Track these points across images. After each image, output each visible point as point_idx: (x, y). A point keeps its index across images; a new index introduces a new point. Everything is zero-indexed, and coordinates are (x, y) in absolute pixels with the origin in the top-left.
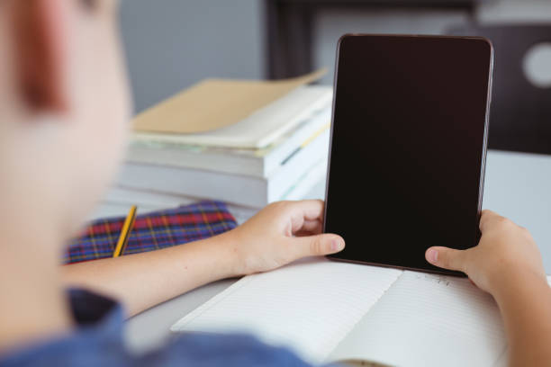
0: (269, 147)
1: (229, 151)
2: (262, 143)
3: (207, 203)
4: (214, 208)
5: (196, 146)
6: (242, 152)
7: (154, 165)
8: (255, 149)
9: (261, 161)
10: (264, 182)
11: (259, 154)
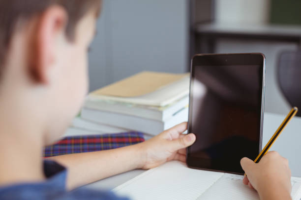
0: (167, 106)
1: (146, 107)
2: (164, 104)
3: (133, 132)
4: (136, 135)
5: (131, 104)
6: (153, 108)
7: (110, 112)
8: (159, 107)
9: (161, 113)
10: (162, 124)
11: (160, 109)
